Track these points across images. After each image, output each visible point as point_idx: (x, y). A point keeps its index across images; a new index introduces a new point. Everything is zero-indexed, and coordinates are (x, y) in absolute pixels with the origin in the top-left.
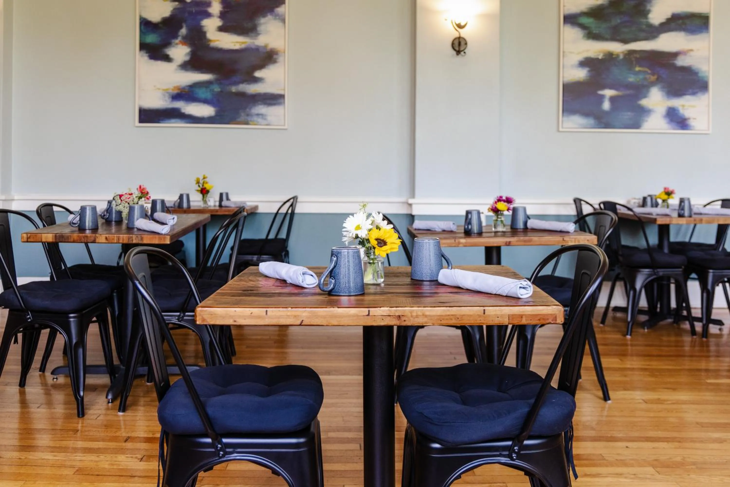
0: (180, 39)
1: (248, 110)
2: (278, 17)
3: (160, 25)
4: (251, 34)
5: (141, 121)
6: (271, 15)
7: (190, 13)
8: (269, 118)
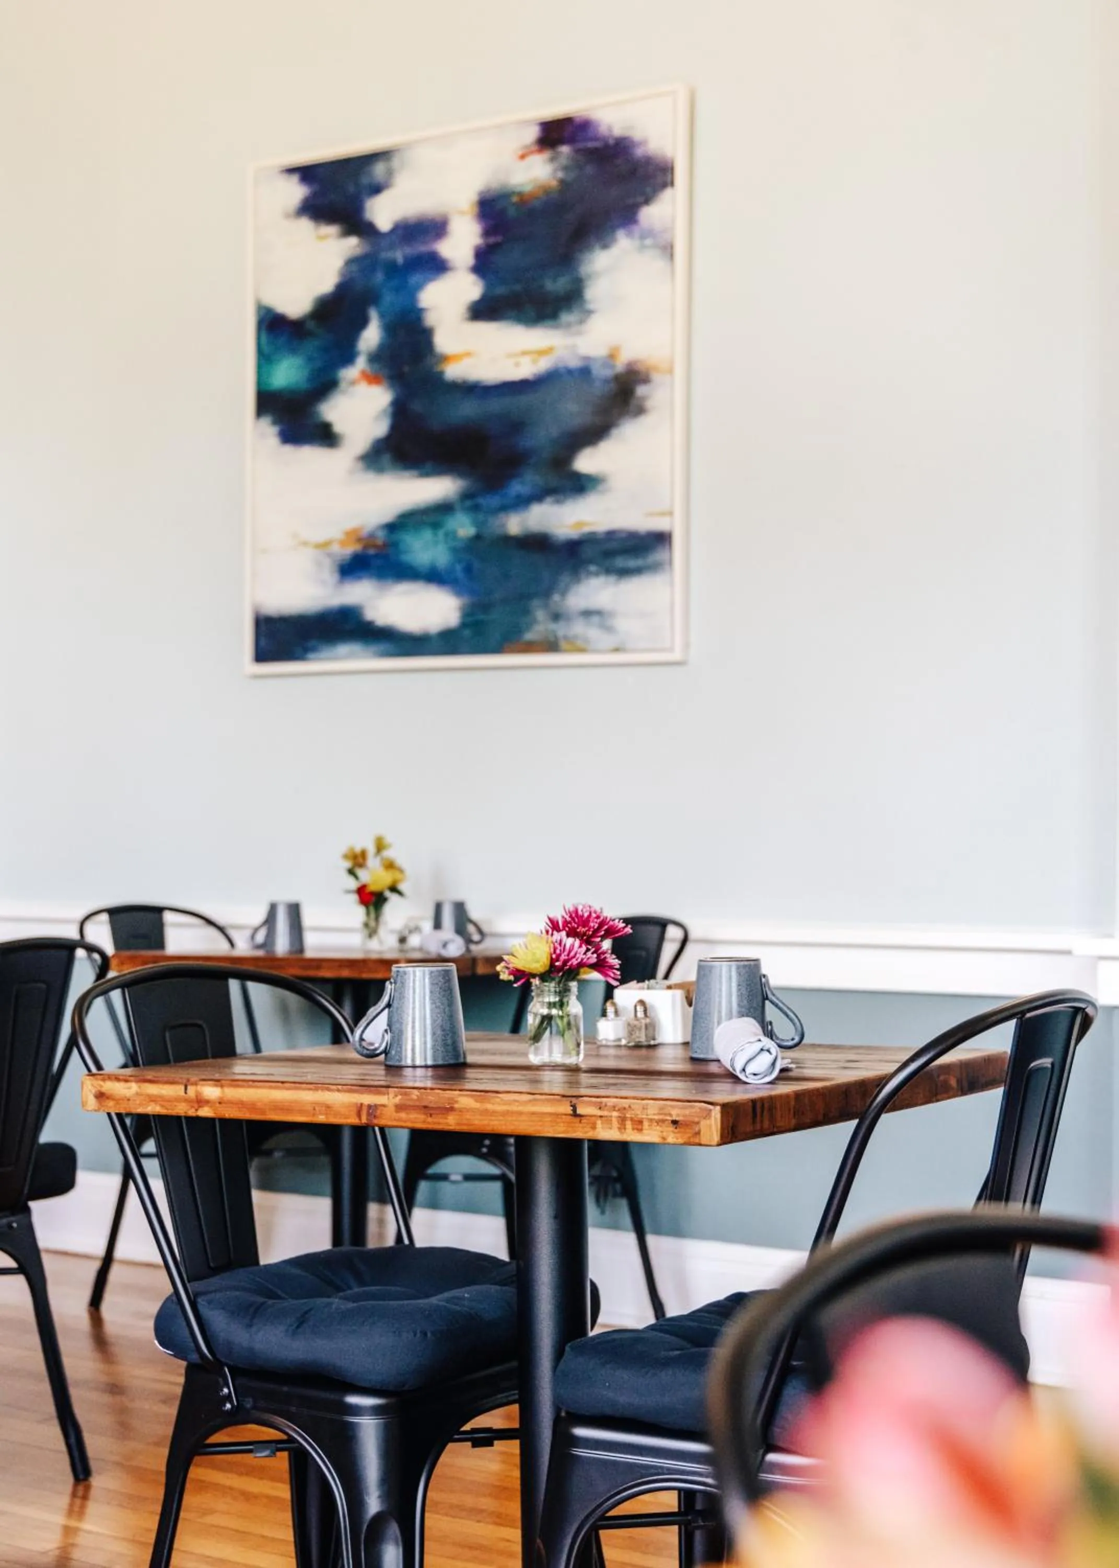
0: (361, 363)
1: (556, 597)
2: (648, 242)
3: (311, 325)
4: (565, 317)
5: (261, 656)
6: (630, 235)
7: (392, 269)
8: (622, 624)
